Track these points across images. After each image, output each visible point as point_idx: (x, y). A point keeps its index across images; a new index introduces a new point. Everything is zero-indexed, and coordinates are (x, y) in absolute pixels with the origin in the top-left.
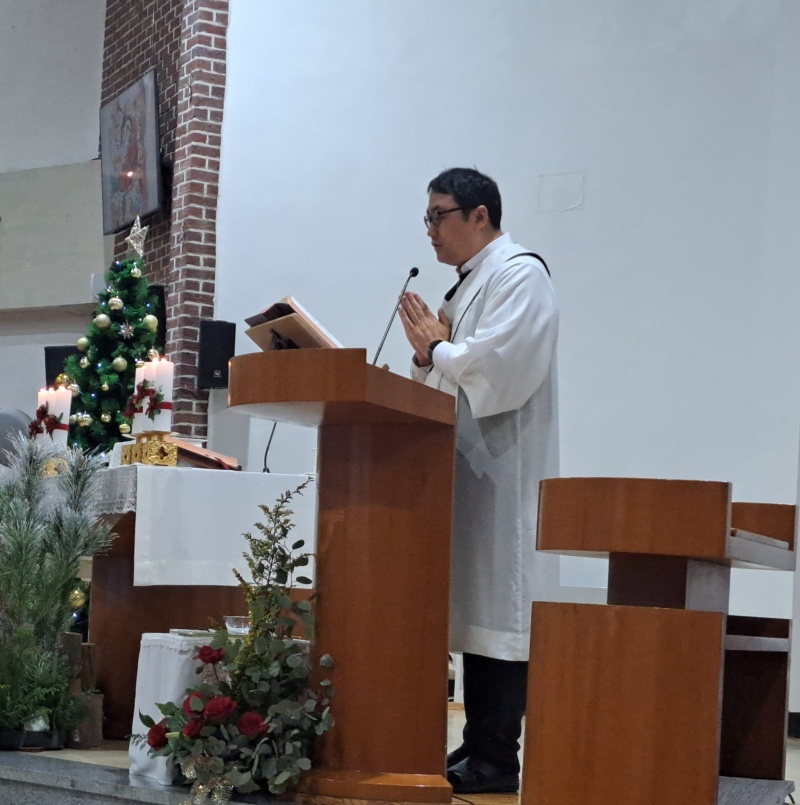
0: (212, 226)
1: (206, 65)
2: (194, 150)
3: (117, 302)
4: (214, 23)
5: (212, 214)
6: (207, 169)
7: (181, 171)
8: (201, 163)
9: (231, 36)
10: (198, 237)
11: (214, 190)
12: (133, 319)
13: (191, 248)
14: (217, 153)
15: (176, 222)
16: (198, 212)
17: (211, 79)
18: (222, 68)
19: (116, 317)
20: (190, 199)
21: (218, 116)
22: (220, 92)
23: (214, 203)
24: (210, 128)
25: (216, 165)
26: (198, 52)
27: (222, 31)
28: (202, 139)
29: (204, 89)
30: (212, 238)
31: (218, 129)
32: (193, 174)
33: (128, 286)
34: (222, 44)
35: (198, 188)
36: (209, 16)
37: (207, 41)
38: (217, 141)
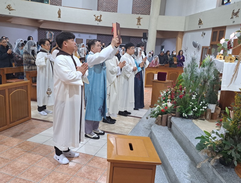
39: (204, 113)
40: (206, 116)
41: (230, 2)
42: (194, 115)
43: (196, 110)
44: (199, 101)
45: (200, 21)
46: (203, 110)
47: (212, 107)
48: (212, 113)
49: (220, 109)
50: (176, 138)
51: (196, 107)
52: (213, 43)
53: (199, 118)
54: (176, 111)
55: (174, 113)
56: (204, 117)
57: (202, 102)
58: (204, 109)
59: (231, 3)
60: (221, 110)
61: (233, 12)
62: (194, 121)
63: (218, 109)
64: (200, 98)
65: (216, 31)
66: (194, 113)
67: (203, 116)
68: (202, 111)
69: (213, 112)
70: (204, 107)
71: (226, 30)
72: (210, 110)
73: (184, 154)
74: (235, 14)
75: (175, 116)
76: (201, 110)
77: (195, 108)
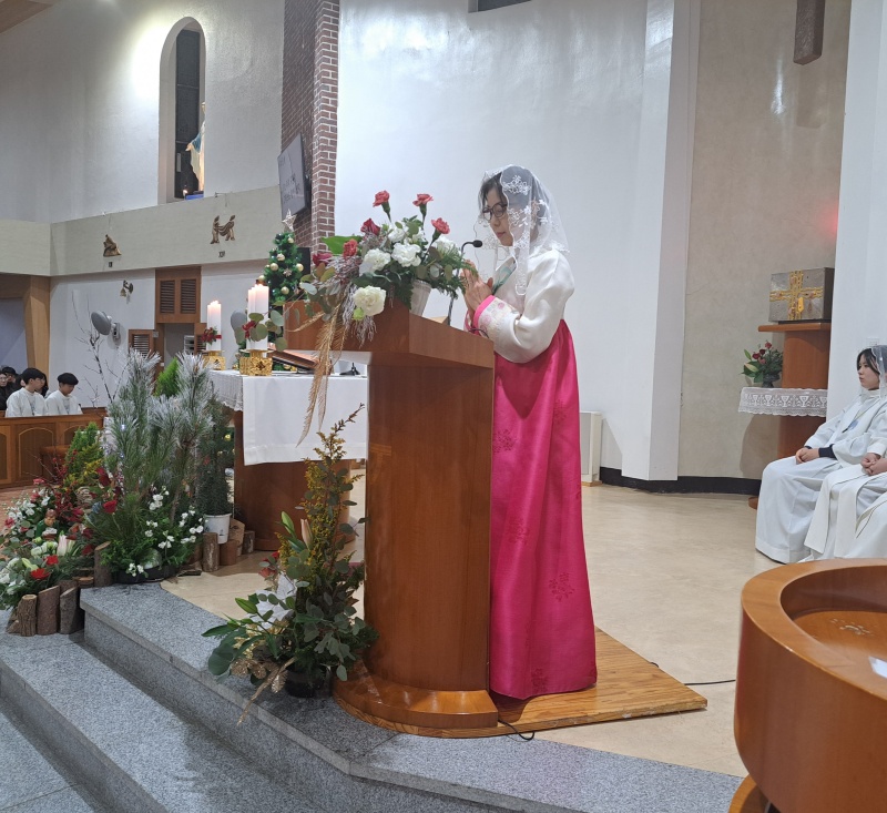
0: (332, 215)
1: (327, 128)
2: (322, 174)
3: (281, 256)
4: (330, 105)
5: (332, 209)
6: (328, 185)
7: (315, 187)
8: (325, 181)
9: (339, 113)
10: (325, 221)
11: (333, 196)
12: (290, 266)
13: (322, 227)
14: (334, 176)
15: (314, 213)
16: (324, 208)
17: (329, 135)
18: (335, 130)
19: (281, 264)
20: (321, 201)
21: (334, 156)
22: (335, 143)
23: (333, 203)
24: (329, 162)
25: (333, 183)
26: (322, 121)
27: (335, 110)
28: (326, 168)
29: (326, 141)
30: (332, 222)
31: (334, 163)
32: (321, 188)
33: (286, 247)
34: (335, 117)
35: (325, 195)
36: (327, 101)
37: (327, 115)
38: (334, 169)
39: (197, 551)
40: (202, 557)
41: (202, 193)
42: (165, 564)
43: (169, 546)
44: (173, 513)
45: (109, 245)
46: (193, 538)
47: (220, 525)
48: (221, 545)
49: (242, 526)
50: (112, 661)
51: (169, 534)
52: (167, 318)
53: (183, 572)
54: (93, 565)
55: (86, 574)
56: (197, 563)
57: (185, 515)
58: (196, 534)
59: (205, 195)
60: (246, 529)
61: (216, 225)
62: (165, 584)
63: (236, 527)
64: (176, 501)
65: (170, 279)
66: (163, 557)
67: (192, 561)
68: (189, 544)
69: (223, 540)
70: (192, 530)
71: (203, 278)
72: (215, 537)
73: (158, 709)
74: (224, 230)
75: (92, 585)
76: (187, 540)
77: (165, 539)
